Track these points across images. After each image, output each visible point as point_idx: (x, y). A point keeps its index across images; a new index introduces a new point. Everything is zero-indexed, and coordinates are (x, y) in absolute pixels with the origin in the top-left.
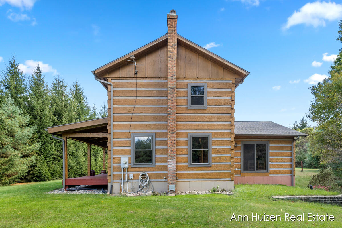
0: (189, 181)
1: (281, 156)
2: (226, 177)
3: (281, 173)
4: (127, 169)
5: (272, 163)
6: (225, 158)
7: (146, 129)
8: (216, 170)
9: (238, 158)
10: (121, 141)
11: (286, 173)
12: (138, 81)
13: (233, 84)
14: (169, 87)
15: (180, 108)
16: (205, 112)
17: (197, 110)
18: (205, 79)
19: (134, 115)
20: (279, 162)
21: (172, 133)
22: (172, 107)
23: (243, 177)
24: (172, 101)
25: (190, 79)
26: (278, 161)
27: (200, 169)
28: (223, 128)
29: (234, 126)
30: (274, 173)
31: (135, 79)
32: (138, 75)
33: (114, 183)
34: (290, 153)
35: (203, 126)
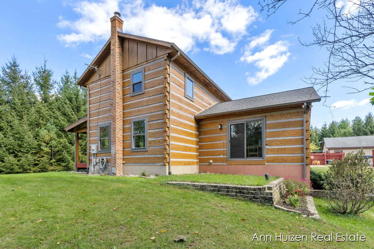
0: (132, 165)
1: (285, 136)
2: (160, 161)
3: (286, 161)
4: (95, 155)
5: (270, 147)
6: (159, 141)
7: (106, 120)
8: (152, 154)
9: (223, 143)
10: (93, 132)
11: (293, 160)
12: (101, 82)
13: (165, 60)
14: (112, 81)
15: (126, 97)
16: (144, 96)
17: (137, 96)
18: (143, 64)
19: (100, 110)
20: (282, 145)
21: (114, 122)
22: (114, 98)
23: (230, 166)
24: (114, 92)
25: (132, 68)
26: (279, 143)
27: (140, 153)
28: (157, 109)
29: (167, 106)
30: (273, 162)
31: (99, 80)
32: (101, 77)
33: (90, 166)
34: (301, 131)
35: (142, 110)
